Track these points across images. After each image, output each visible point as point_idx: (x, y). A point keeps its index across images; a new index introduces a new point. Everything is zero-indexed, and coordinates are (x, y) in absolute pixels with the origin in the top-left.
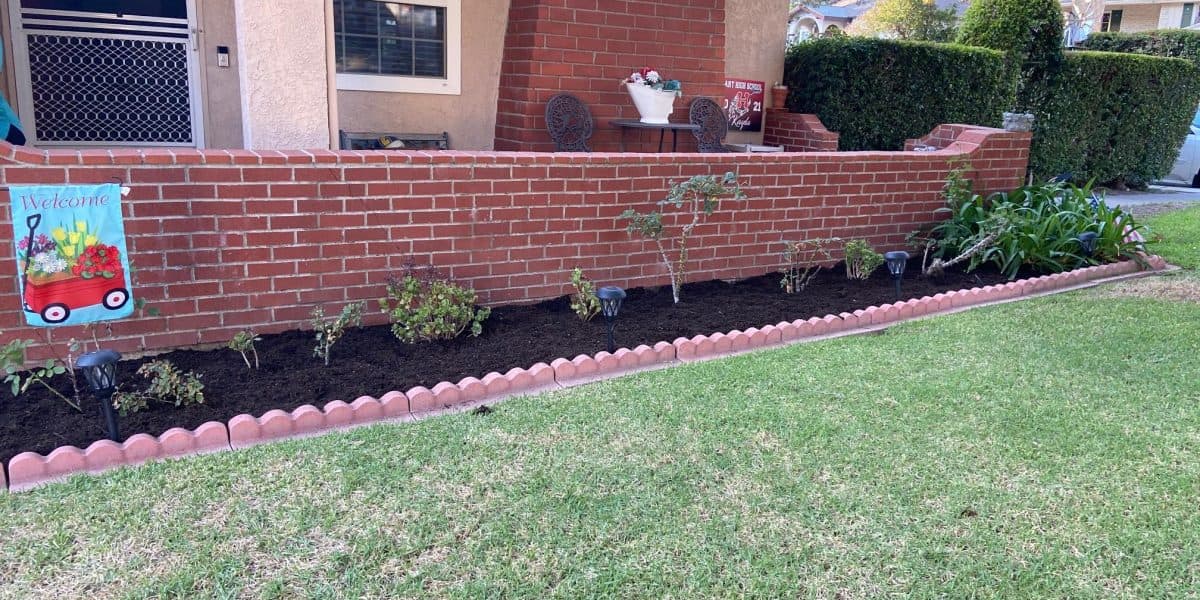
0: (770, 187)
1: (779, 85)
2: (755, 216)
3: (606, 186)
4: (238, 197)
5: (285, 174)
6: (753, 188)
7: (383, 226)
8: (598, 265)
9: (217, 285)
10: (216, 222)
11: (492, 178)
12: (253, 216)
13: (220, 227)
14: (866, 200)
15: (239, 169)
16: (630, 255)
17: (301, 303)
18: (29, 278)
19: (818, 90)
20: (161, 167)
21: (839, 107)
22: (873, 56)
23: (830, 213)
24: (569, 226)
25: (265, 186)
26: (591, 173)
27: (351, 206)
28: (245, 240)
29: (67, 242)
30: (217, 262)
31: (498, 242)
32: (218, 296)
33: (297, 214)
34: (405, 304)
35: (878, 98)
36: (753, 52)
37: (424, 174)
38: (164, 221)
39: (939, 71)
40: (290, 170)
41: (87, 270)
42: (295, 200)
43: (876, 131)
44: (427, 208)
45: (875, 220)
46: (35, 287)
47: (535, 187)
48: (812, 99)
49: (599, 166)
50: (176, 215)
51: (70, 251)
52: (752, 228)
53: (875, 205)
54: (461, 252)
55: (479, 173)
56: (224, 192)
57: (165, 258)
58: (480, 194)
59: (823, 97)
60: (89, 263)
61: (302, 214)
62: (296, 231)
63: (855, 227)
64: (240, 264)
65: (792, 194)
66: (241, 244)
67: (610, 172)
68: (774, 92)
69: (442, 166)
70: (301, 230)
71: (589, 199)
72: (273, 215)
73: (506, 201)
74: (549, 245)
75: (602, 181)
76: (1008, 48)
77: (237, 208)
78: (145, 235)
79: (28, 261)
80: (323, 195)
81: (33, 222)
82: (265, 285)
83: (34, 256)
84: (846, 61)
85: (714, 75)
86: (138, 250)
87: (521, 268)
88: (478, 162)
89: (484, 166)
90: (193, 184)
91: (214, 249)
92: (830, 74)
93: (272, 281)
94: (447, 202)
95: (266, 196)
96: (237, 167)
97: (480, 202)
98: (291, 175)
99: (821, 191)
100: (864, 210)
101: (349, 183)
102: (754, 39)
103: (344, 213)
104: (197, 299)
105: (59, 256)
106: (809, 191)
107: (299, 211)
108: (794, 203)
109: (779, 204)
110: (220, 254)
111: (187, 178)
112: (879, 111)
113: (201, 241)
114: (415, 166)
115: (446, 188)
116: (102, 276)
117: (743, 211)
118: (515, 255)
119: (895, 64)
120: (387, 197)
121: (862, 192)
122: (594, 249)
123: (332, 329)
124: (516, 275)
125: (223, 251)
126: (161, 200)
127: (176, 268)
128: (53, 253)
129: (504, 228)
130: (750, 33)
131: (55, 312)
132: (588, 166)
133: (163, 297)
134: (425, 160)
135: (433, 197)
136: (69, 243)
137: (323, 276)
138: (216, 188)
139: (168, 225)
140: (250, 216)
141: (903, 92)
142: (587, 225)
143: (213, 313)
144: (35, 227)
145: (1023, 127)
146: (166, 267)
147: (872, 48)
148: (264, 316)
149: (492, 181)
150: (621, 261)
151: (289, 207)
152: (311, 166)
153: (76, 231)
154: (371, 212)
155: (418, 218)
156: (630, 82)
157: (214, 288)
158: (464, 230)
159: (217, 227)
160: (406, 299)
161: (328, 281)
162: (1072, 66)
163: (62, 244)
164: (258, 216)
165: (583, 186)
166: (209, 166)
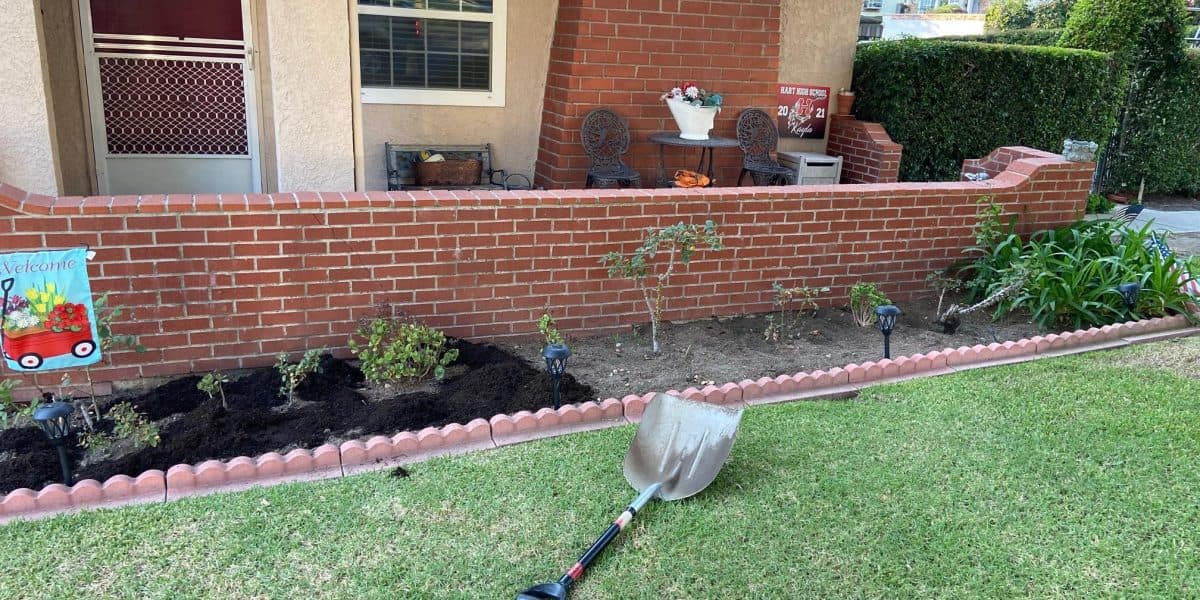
0: (777, 223)
1: (845, 91)
2: (761, 252)
3: (595, 225)
4: (227, 241)
5: (271, 220)
6: (759, 224)
7: (367, 266)
8: (587, 301)
9: (207, 320)
10: (206, 264)
11: (476, 219)
12: (241, 258)
13: (210, 270)
14: (889, 235)
15: (227, 216)
16: (621, 291)
17: (286, 337)
18: (5, 333)
19: (884, 97)
20: (155, 215)
21: (906, 116)
22: (948, 64)
23: (848, 248)
24: (556, 264)
25: (252, 231)
26: (580, 212)
27: (334, 248)
28: (234, 280)
29: (39, 301)
30: (207, 299)
31: (482, 279)
32: (209, 330)
33: (282, 256)
34: (373, 347)
35: (953, 105)
36: (818, 57)
37: (408, 217)
38: (158, 263)
39: (1027, 75)
40: (276, 216)
41: (57, 325)
42: (281, 243)
43: (951, 140)
44: (411, 249)
45: (900, 256)
46: (11, 340)
47: (520, 227)
48: (878, 106)
49: (588, 206)
50: (170, 257)
51: (42, 308)
52: (757, 264)
53: (900, 240)
54: (444, 289)
55: (462, 215)
56: (213, 237)
57: (159, 297)
58: (464, 235)
59: (889, 104)
60: (58, 319)
61: (287, 256)
62: (281, 271)
63: (876, 263)
64: (229, 301)
65: (803, 231)
66: (230, 284)
67: (601, 212)
68: (839, 97)
69: (425, 209)
70: (287, 270)
71: (577, 238)
72: (259, 257)
73: (491, 241)
74: (536, 283)
75: (591, 221)
76: (1116, 48)
77: (225, 251)
78: (141, 276)
79: (4, 318)
80: (307, 238)
81: (7, 285)
82: (253, 320)
83: (9, 314)
84: (916, 68)
85: (766, 86)
86: (134, 290)
87: (506, 304)
88: (463, 205)
89: (468, 208)
90: (184, 230)
91: (204, 288)
92: (898, 82)
93: (260, 317)
94: (432, 243)
95: (253, 240)
96: (225, 213)
97: (464, 241)
98: (276, 220)
99: (835, 227)
100: (886, 246)
101: (333, 226)
102: (819, 43)
103: (329, 254)
104: (189, 332)
105: (32, 313)
106: (824, 227)
107: (284, 253)
108: (806, 239)
109: (787, 240)
110: (210, 293)
111: (179, 223)
112: (955, 119)
113: (191, 281)
114: (398, 210)
115: (430, 230)
116: (70, 330)
117: (747, 248)
118: (499, 292)
119: (975, 70)
120: (370, 239)
121: (885, 227)
122: (584, 287)
123: (294, 372)
124: (500, 311)
125: (213, 291)
126: (155, 245)
127: (169, 305)
128: (27, 310)
129: (489, 267)
130: (815, 38)
131: (30, 360)
132: (577, 206)
133: (158, 332)
134: (409, 204)
135: (416, 238)
136: (41, 302)
137: (309, 313)
138: (206, 234)
139: (162, 267)
140: (238, 258)
141: (983, 99)
142: (575, 263)
143: (204, 345)
144: (9, 288)
145: (1083, 157)
146: (160, 305)
147: (947, 54)
148: (253, 348)
149: (476, 222)
150: (613, 297)
151: (274, 249)
152: (296, 212)
153: (46, 291)
154: (354, 253)
155: (400, 258)
156: (669, 97)
157: (204, 323)
158: (449, 269)
159: (207, 269)
160: (374, 341)
161: (312, 316)
162: (1193, 68)
163: (33, 302)
164: (245, 258)
165: (572, 226)
166: (199, 214)
